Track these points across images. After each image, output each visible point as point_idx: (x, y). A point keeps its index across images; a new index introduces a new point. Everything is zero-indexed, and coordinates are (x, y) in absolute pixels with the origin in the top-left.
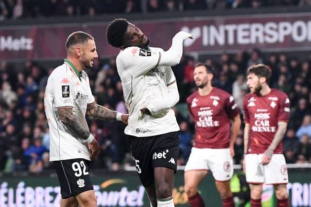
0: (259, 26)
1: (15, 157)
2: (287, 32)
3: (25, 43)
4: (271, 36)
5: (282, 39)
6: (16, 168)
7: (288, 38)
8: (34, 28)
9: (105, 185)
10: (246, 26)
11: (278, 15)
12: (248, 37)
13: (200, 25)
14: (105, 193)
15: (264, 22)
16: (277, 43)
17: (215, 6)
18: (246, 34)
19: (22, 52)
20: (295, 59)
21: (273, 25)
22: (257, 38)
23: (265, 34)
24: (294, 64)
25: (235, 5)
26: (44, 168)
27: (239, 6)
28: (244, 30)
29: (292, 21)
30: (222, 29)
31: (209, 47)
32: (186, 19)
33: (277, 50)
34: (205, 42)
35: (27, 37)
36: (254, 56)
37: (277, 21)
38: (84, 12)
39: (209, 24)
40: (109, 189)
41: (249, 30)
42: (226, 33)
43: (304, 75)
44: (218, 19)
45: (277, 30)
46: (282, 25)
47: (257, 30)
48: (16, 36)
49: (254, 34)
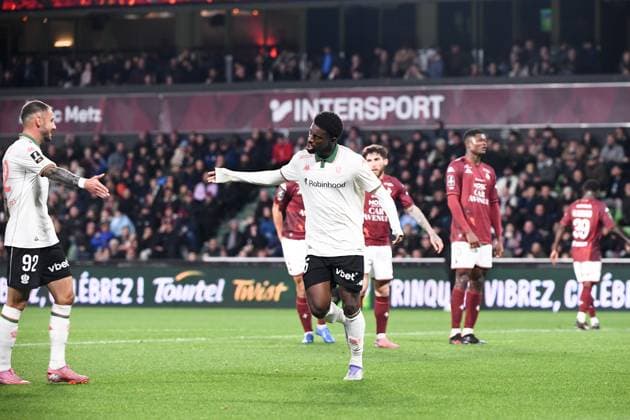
0: (359, 100)
1: (79, 244)
2: (390, 109)
3: (94, 115)
4: (372, 113)
5: (384, 116)
6: (79, 256)
7: (391, 115)
8: (104, 97)
9: (180, 277)
10: (344, 100)
11: (380, 89)
12: (346, 113)
13: (292, 98)
14: (180, 287)
15: (364, 96)
16: (378, 121)
17: (308, 77)
18: (344, 109)
19: (90, 125)
20: (399, 139)
21: (374, 100)
22: (356, 114)
23: (365, 110)
24: (397, 144)
25: (332, 76)
26: (112, 257)
27: (336, 78)
28: (342, 105)
29: (396, 96)
30: (316, 102)
31: (301, 123)
32: (276, 91)
33: (379, 128)
34: (297, 118)
35: (95, 107)
36: (352, 134)
37: (379, 95)
38: (160, 80)
39: (302, 97)
40: (184, 282)
41: (347, 105)
43: (408, 156)
44: (312, 91)
45: (379, 106)
46: (385, 100)
47: (356, 105)
48: (83, 106)
49: (352, 110)
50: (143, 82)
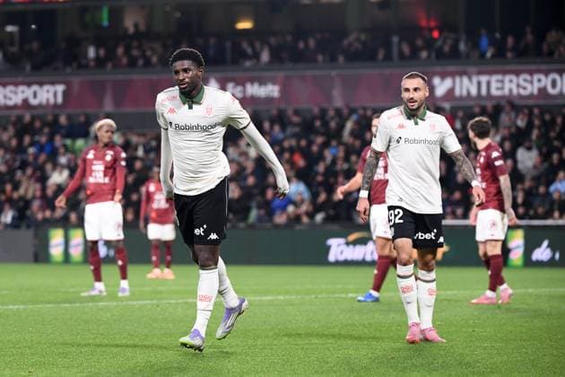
0: (514, 78)
1: (259, 207)
2: (542, 84)
3: (272, 90)
4: (525, 88)
5: (536, 92)
6: (260, 219)
7: (543, 91)
8: (281, 74)
9: (352, 237)
10: (499, 77)
11: (533, 67)
12: (502, 88)
13: (452, 75)
14: (351, 247)
15: (518, 73)
16: (531, 96)
17: (468, 56)
18: (499, 85)
19: (269, 100)
20: (549, 112)
21: (528, 77)
22: (511, 90)
23: (518, 86)
24: (547, 117)
25: (489, 55)
26: (289, 220)
27: (493, 56)
28: (498, 81)
29: (546, 73)
30: (475, 79)
31: (461, 98)
32: (438, 69)
33: (531, 102)
35: (274, 83)
36: (508, 108)
37: (531, 73)
38: (333, 59)
39: (462, 74)
40: (355, 243)
41: (502, 81)
42: (479, 84)
43: (558, 129)
44: (471, 69)
45: (532, 82)
46: (536, 77)
47: (511, 81)
48: (262, 82)
49: (507, 86)
50: (316, 61)
